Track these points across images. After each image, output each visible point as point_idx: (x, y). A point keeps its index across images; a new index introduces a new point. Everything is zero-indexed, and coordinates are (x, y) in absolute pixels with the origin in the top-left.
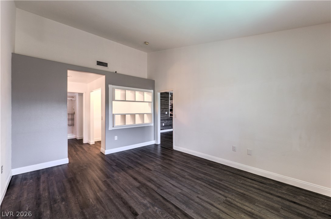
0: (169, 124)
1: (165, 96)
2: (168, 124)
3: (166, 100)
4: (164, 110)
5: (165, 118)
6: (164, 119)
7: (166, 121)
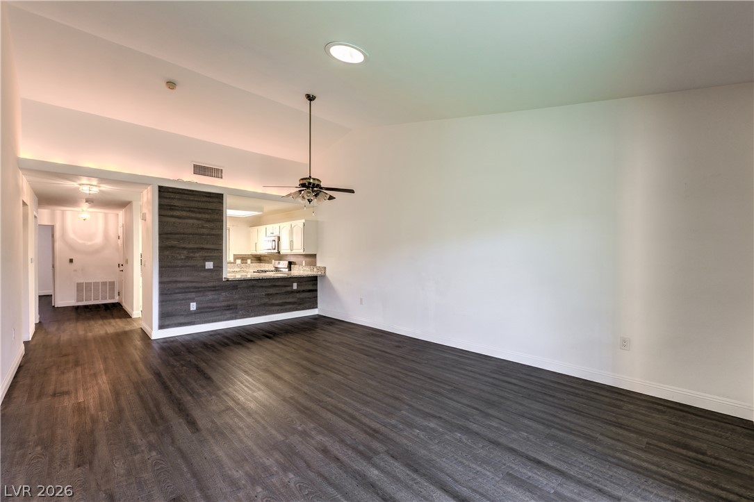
0: (224, 304)
1: (201, 205)
2: (218, 305)
3: (208, 221)
4: (197, 255)
5: (203, 285)
6: (195, 288)
7: (210, 293)
